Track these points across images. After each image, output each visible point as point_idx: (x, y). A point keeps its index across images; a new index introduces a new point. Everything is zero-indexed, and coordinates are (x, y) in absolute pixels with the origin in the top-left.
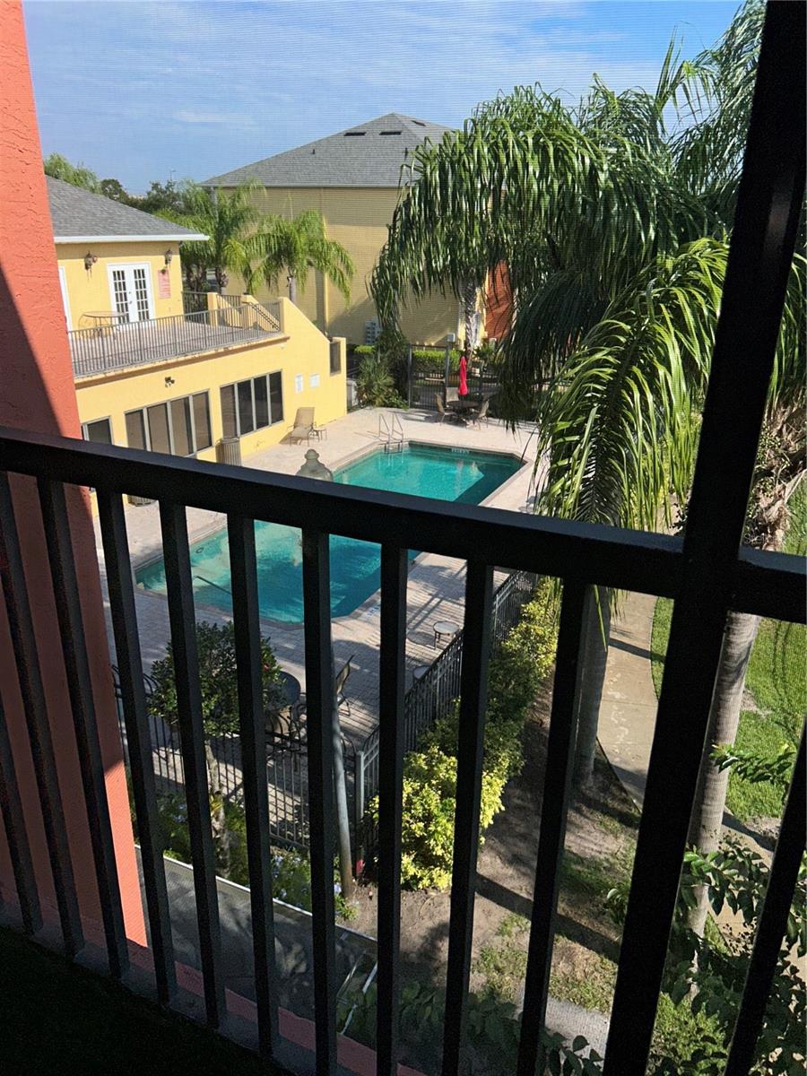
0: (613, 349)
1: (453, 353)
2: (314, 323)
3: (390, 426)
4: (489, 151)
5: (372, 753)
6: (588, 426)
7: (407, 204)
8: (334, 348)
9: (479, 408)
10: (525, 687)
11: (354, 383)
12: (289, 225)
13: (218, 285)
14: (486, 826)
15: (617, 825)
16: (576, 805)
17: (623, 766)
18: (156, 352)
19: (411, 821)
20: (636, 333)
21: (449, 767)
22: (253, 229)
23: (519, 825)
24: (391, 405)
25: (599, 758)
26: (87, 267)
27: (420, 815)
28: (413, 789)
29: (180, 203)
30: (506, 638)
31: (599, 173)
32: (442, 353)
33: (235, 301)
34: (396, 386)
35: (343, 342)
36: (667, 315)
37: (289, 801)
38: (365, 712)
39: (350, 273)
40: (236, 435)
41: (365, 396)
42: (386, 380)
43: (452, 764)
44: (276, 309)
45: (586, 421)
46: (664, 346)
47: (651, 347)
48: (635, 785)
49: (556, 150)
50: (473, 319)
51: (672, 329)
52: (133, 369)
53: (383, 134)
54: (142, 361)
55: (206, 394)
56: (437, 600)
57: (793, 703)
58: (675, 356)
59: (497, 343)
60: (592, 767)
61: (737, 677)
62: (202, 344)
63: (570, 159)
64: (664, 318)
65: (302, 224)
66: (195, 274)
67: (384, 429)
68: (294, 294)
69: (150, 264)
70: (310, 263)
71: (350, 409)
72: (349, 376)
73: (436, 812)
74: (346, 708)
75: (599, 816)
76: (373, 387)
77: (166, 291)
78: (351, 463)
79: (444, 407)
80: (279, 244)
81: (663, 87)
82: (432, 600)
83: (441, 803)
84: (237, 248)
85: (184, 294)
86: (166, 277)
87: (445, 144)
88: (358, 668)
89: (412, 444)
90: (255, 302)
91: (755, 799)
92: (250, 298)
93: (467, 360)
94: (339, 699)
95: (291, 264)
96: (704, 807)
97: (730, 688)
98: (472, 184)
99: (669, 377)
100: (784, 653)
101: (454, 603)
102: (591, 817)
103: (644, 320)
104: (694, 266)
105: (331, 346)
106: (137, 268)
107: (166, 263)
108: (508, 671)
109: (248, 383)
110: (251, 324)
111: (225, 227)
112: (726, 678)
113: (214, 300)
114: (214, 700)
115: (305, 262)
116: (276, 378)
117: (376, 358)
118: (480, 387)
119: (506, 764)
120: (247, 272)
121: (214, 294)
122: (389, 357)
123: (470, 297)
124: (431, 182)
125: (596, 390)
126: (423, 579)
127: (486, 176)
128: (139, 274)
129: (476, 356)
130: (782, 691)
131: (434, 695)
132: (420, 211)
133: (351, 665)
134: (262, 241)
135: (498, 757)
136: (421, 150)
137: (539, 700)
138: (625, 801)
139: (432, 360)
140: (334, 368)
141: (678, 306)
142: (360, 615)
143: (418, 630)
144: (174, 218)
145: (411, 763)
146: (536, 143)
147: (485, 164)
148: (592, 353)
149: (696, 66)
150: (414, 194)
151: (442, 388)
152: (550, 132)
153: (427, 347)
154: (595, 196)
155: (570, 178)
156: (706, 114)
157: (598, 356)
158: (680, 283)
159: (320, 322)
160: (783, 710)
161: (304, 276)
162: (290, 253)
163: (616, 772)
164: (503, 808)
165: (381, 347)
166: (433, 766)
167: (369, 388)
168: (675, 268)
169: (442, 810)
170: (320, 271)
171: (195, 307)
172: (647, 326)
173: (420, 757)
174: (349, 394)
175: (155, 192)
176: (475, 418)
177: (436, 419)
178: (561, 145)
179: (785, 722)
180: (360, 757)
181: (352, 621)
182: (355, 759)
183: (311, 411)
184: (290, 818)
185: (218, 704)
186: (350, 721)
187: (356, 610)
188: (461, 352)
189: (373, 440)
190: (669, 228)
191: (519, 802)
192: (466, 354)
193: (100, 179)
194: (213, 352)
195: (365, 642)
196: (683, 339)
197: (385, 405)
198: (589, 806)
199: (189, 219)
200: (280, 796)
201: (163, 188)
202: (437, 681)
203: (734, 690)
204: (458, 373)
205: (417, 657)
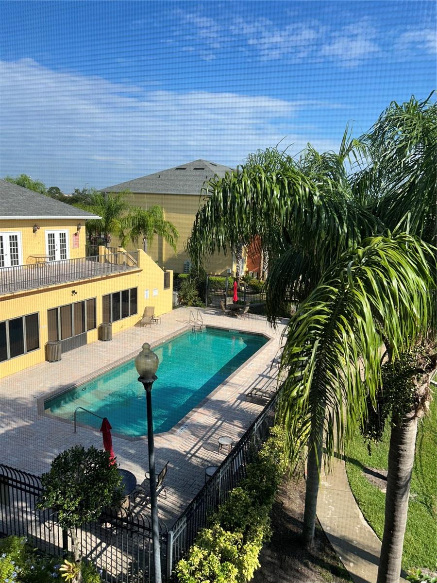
0: (328, 303)
1: (230, 278)
2: (156, 262)
3: (195, 317)
4: (251, 183)
5: (178, 531)
6: (314, 351)
7: (204, 211)
8: (167, 276)
9: (244, 308)
10: (273, 482)
11: (177, 294)
12: (145, 213)
13: (105, 242)
14: (249, 580)
15: (331, 575)
16: (305, 561)
17: (332, 533)
18: (68, 276)
19: (202, 578)
20: (341, 294)
21: (226, 539)
22: (125, 213)
23: (270, 576)
24: (197, 306)
25: (317, 527)
26: (34, 231)
27: (208, 574)
28: (204, 555)
29: (89, 200)
30: (262, 448)
31: (314, 196)
32: (224, 279)
33: (114, 250)
34: (199, 296)
35: (171, 272)
36: (361, 284)
37: (124, 558)
38: (175, 496)
39: (176, 237)
40: (110, 322)
41: (182, 300)
42: (194, 292)
43: (228, 537)
44: (136, 255)
45: (312, 347)
46: (361, 304)
47: (352, 303)
48: (340, 546)
49: (289, 183)
50: (240, 262)
51: (365, 293)
52: (54, 286)
53: (195, 169)
54: (60, 282)
55: (94, 300)
56: (220, 422)
57: (429, 488)
58: (367, 310)
59: (253, 274)
60: (313, 534)
61: (405, 491)
62: (94, 273)
63: (298, 188)
64: (359, 285)
65: (152, 212)
66: (94, 234)
67: (192, 319)
68: (146, 247)
69: (69, 231)
70: (155, 232)
71: (174, 307)
72: (174, 290)
73: (217, 572)
74: (164, 493)
75: (318, 569)
76: (187, 296)
77: (76, 245)
78: (174, 337)
79: (225, 307)
80: (139, 222)
81: (343, 152)
82: (217, 422)
83: (221, 565)
84: (117, 223)
85: (87, 247)
86: (77, 237)
87: (226, 178)
88: (172, 466)
89: (208, 327)
90: (125, 251)
91: (413, 555)
92: (122, 249)
93: (237, 282)
94: (160, 487)
95: (145, 233)
96: (388, 576)
97: (401, 498)
98: (241, 201)
99: (364, 323)
100: (420, 456)
101: (230, 424)
102: (314, 569)
103: (346, 285)
104: (375, 253)
105: (165, 274)
106: (61, 232)
107: (78, 230)
108: (262, 471)
109: (118, 293)
110: (121, 263)
111: (111, 212)
112: (398, 492)
113: (102, 249)
114: (78, 500)
115: (153, 232)
116: (134, 291)
117: (189, 281)
118: (245, 297)
119: (261, 536)
120: (122, 236)
121: (103, 247)
122: (196, 280)
123: (239, 250)
124: (217, 198)
125: (318, 329)
126: (213, 409)
127: (249, 196)
128: (63, 235)
129: (242, 280)
130: (421, 480)
131: (218, 490)
132: (212, 214)
133: (169, 464)
134: (130, 220)
135: (256, 531)
136: (212, 180)
137: (281, 487)
138: (334, 558)
139: (219, 282)
140: (166, 286)
141: (367, 278)
142: (175, 431)
143: (209, 441)
144: (84, 207)
145: (203, 536)
146: (277, 179)
147: (248, 190)
148: (314, 305)
149: (360, 142)
150: (208, 205)
151: (224, 297)
152: (285, 173)
153: (216, 275)
154: (312, 208)
155: (297, 198)
156: (366, 166)
157: (319, 308)
158: (367, 264)
159: (160, 262)
160: (424, 494)
161: (151, 238)
162: (144, 227)
163: (328, 537)
164: (260, 566)
165: (192, 275)
166: (216, 538)
167: (185, 296)
168: (364, 254)
169: (221, 571)
170: (161, 235)
171: (92, 252)
172: (348, 289)
173: (208, 532)
174: (174, 299)
175: (76, 194)
176: (241, 314)
177: (221, 314)
178: (292, 180)
179: (426, 501)
180: (170, 535)
181: (170, 435)
182: (167, 536)
183: (153, 308)
184: (125, 572)
185: (80, 503)
186: (166, 502)
187: (173, 428)
188: (234, 278)
189: (185, 325)
190: (354, 226)
191: (269, 559)
192: (236, 279)
193: (48, 187)
194: (100, 277)
195: (177, 449)
196: (371, 299)
197: (193, 306)
198: (312, 562)
199: (91, 208)
200: (119, 555)
201: (81, 191)
202: (219, 480)
203: (404, 499)
204: (233, 289)
205: (208, 459)
